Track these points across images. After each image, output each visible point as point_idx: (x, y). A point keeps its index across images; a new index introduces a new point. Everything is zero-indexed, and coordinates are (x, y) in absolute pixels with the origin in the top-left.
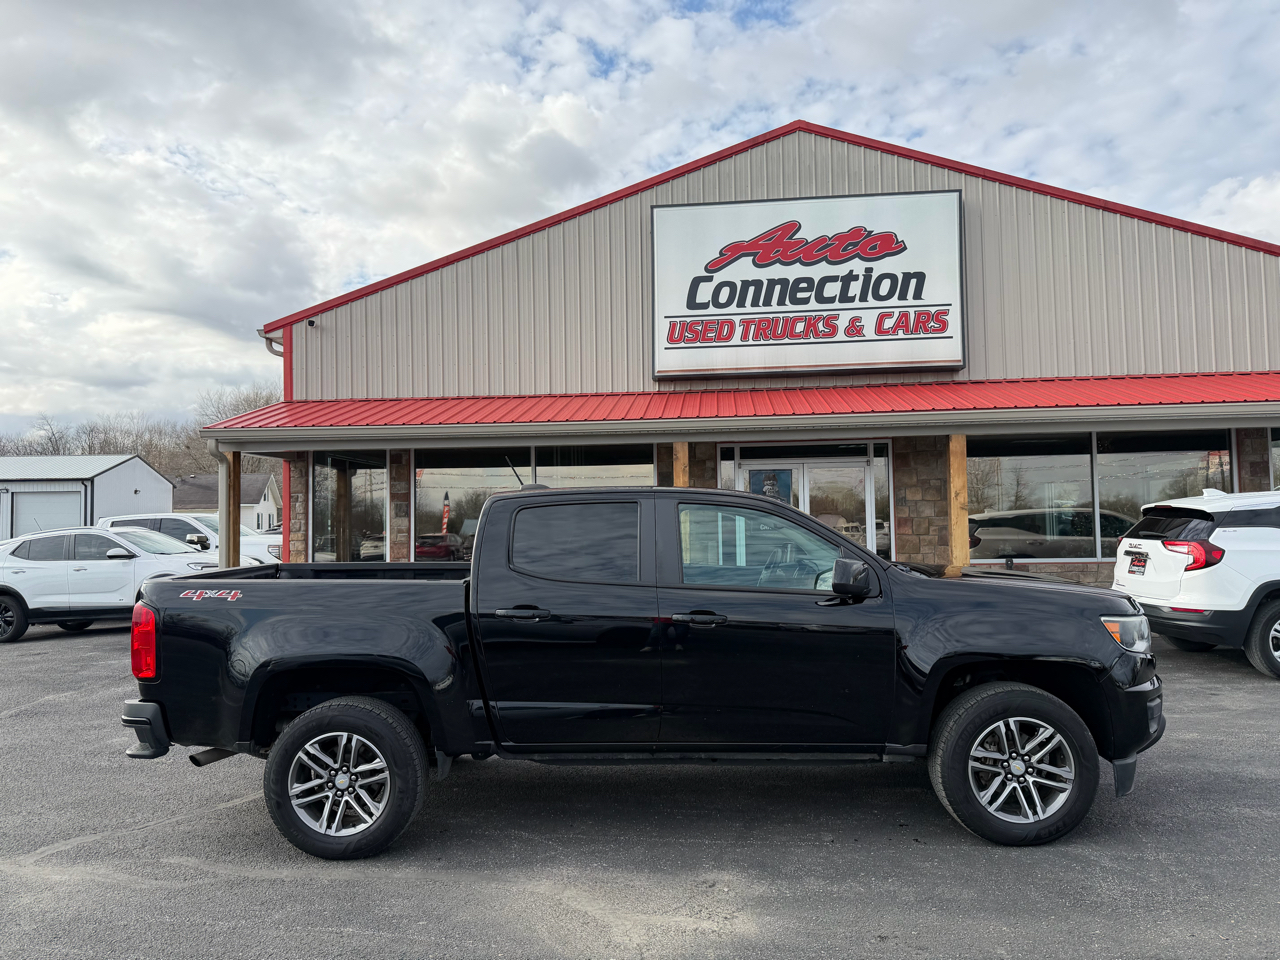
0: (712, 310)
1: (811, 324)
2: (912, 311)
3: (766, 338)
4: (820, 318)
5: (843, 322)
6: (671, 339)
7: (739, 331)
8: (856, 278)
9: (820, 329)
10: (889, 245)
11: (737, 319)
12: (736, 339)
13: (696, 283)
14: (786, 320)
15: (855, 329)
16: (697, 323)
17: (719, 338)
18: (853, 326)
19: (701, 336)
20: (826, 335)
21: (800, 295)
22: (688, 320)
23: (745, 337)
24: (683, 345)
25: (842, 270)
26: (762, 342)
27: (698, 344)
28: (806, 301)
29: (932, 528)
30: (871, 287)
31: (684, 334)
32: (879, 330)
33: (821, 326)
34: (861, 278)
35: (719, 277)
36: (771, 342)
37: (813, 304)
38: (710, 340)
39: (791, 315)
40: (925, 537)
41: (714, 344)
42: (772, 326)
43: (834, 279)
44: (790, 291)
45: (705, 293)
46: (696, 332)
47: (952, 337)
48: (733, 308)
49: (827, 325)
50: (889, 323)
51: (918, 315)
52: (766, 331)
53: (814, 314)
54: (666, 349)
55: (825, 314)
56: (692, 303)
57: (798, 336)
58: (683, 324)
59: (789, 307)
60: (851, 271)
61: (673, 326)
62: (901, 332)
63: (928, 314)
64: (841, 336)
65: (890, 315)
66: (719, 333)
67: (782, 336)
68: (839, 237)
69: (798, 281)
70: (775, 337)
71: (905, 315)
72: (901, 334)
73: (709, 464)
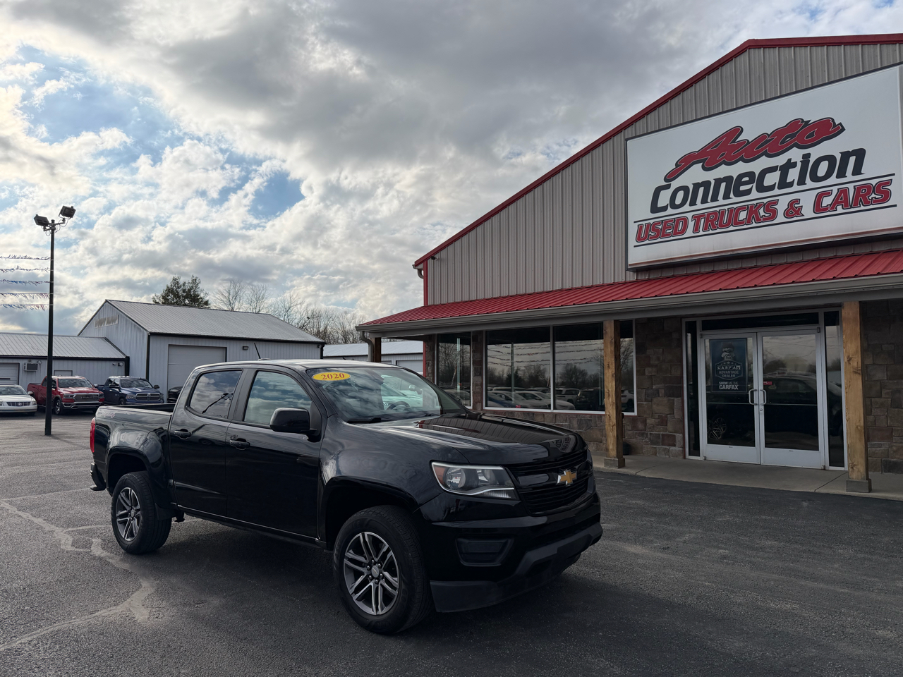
0: (670, 211)
1: (753, 211)
2: (851, 187)
3: (714, 228)
4: (760, 205)
5: (782, 206)
6: (639, 239)
7: (691, 224)
8: (794, 165)
9: (763, 214)
10: (828, 129)
11: (689, 216)
12: (689, 232)
13: (658, 191)
14: (731, 211)
15: (794, 211)
16: (658, 223)
17: (676, 233)
18: (792, 208)
19: (661, 234)
20: (766, 219)
21: (742, 188)
22: (651, 221)
23: (696, 229)
24: (647, 242)
25: (780, 160)
26: (711, 232)
27: (659, 240)
28: (748, 192)
29: (884, 392)
30: (809, 170)
31: (651, 233)
32: (818, 207)
33: (762, 212)
34: (799, 165)
35: (675, 184)
36: (718, 231)
37: (755, 194)
38: (668, 235)
39: (735, 206)
40: (877, 399)
41: (672, 238)
42: (719, 217)
43: (773, 169)
44: (734, 185)
45: (664, 199)
46: (658, 231)
47: (895, 206)
48: (687, 207)
49: (766, 210)
50: (827, 201)
51: (857, 189)
52: (714, 222)
53: (755, 202)
54: (635, 246)
55: (765, 201)
56: (655, 208)
57: (742, 223)
58: (648, 226)
59: (734, 199)
60: (790, 160)
61: (640, 228)
62: (839, 208)
63: (869, 186)
64: (780, 218)
65: (828, 194)
66: (674, 229)
67: (727, 225)
68: (778, 132)
69: (741, 176)
70: (722, 226)
71: (845, 191)
72: (840, 209)
73: (675, 336)
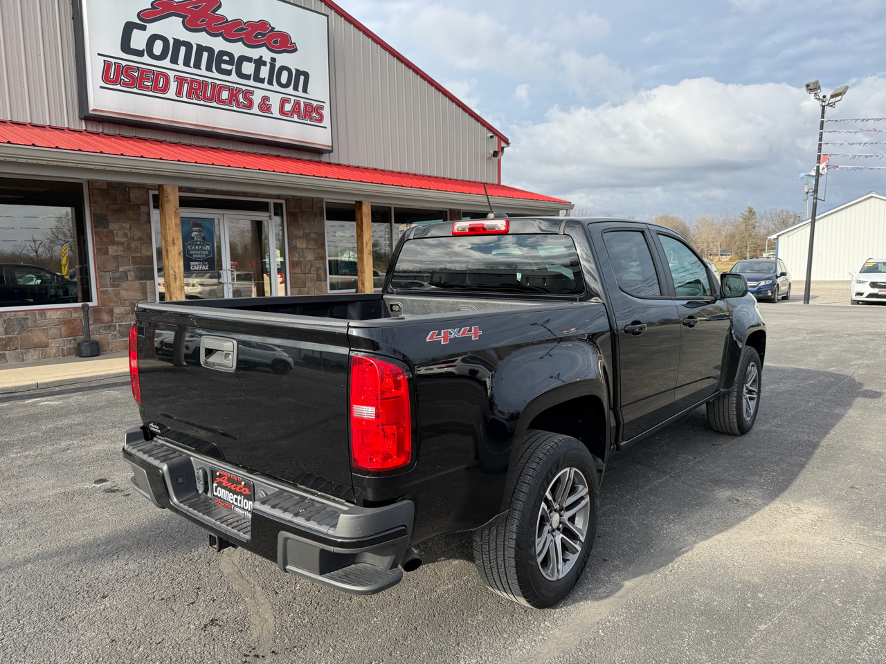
0: (146, 59)
1: (234, 94)
2: (302, 101)
3: (198, 98)
4: (240, 90)
5: (257, 98)
6: (106, 78)
7: (173, 86)
8: (265, 64)
9: (239, 100)
10: (283, 43)
11: (171, 74)
12: (172, 92)
13: (129, 28)
14: (214, 86)
15: (265, 106)
16: (133, 68)
17: (155, 89)
18: (264, 103)
19: (137, 83)
20: (245, 107)
21: (224, 66)
22: (124, 63)
23: (179, 93)
24: (119, 87)
25: (255, 53)
26: (194, 101)
27: (135, 90)
28: (228, 73)
29: (313, 269)
30: (275, 74)
31: (115, 75)
32: (282, 111)
33: (241, 96)
34: (268, 65)
35: (153, 28)
36: (202, 102)
37: (234, 77)
38: (146, 88)
39: (218, 82)
40: (309, 275)
41: (151, 93)
42: (202, 88)
43: (249, 60)
44: (217, 60)
45: (139, 40)
46: (132, 77)
47: (325, 128)
48: (166, 63)
49: (245, 97)
50: (288, 107)
51: (306, 105)
52: (198, 92)
53: (235, 86)
54: (101, 87)
55: (244, 88)
56: (126, 46)
57: (223, 102)
58: (118, 66)
59: (216, 75)
60: (261, 57)
61: (107, 66)
62: (295, 116)
63: (311, 105)
64: (255, 110)
65: (288, 101)
66: (153, 83)
67: (211, 100)
68: (250, 24)
69: (222, 53)
70: (205, 99)
71: (297, 103)
72: (296, 118)
73: (143, 209)
